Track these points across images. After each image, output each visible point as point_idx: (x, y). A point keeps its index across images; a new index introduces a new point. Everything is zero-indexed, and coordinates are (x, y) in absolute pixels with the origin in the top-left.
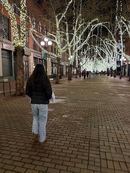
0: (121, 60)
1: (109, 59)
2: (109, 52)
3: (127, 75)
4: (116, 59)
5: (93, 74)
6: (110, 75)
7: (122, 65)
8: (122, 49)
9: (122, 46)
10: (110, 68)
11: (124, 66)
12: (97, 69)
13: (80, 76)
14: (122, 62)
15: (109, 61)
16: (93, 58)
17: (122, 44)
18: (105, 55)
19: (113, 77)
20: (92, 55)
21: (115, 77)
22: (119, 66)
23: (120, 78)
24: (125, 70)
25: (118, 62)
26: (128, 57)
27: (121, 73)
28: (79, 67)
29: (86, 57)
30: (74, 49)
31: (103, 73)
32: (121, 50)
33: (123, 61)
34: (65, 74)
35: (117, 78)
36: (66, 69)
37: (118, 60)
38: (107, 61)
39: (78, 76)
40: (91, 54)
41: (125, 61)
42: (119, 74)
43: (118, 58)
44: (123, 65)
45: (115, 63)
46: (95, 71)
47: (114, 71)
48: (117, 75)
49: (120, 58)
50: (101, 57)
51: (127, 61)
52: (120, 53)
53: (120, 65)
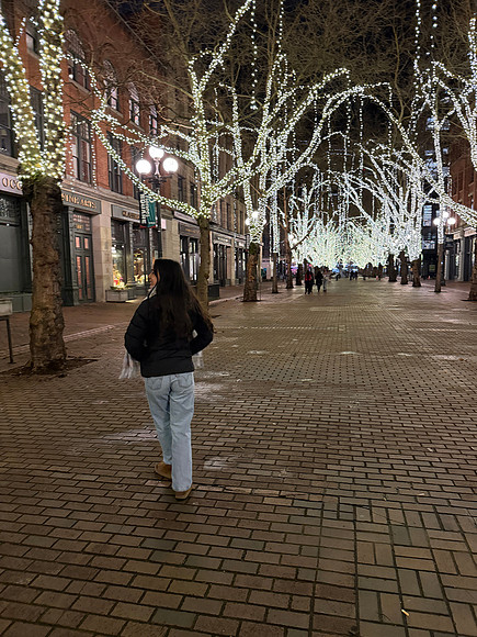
0: (437, 222)
1: (392, 221)
2: (394, 195)
3: (460, 277)
4: (419, 220)
5: (337, 278)
6: (399, 278)
7: (440, 241)
8: (441, 181)
9: (440, 170)
10: (396, 253)
11: (451, 245)
12: (352, 258)
13: (290, 287)
14: (440, 231)
15: (392, 228)
16: (336, 218)
17: (439, 164)
18: (379, 205)
19: (409, 288)
20: (330, 205)
21: (417, 285)
22: (430, 245)
23: (438, 291)
24: (452, 260)
25: (428, 232)
26: (462, 209)
27: (439, 270)
28: (286, 251)
29: (310, 216)
30: (262, 186)
31: (372, 272)
32: (438, 187)
33: (445, 228)
34: (233, 277)
35: (426, 291)
36: (236, 260)
37: (428, 224)
38: (388, 229)
39: (282, 286)
40: (328, 205)
41: (453, 227)
42: (433, 275)
43: (428, 215)
44: (446, 243)
45: (417, 234)
46: (344, 265)
47: (412, 264)
48: (425, 278)
49: (434, 216)
50: (364, 213)
51: (461, 225)
52: (435, 195)
53: (436, 240)
